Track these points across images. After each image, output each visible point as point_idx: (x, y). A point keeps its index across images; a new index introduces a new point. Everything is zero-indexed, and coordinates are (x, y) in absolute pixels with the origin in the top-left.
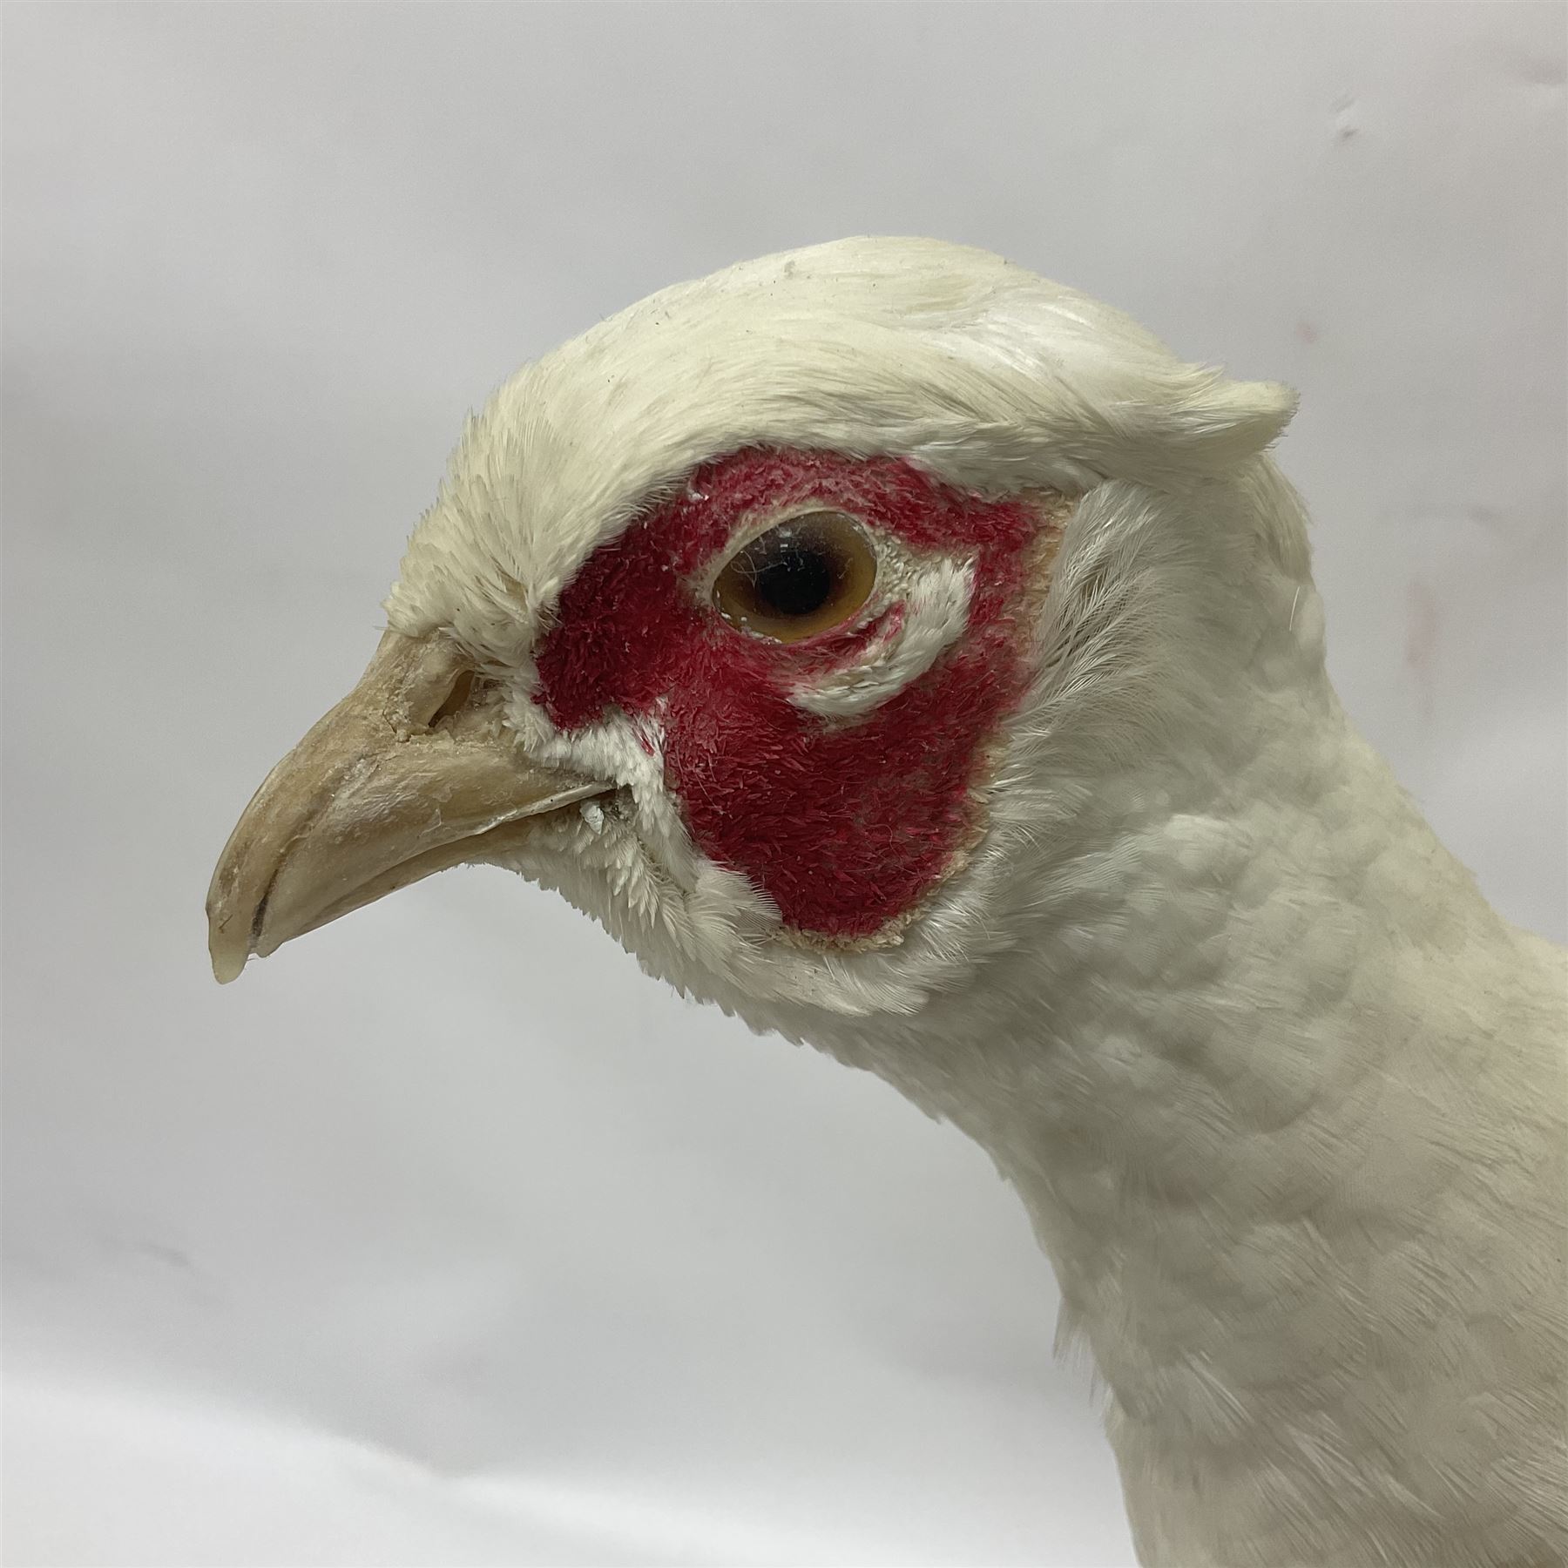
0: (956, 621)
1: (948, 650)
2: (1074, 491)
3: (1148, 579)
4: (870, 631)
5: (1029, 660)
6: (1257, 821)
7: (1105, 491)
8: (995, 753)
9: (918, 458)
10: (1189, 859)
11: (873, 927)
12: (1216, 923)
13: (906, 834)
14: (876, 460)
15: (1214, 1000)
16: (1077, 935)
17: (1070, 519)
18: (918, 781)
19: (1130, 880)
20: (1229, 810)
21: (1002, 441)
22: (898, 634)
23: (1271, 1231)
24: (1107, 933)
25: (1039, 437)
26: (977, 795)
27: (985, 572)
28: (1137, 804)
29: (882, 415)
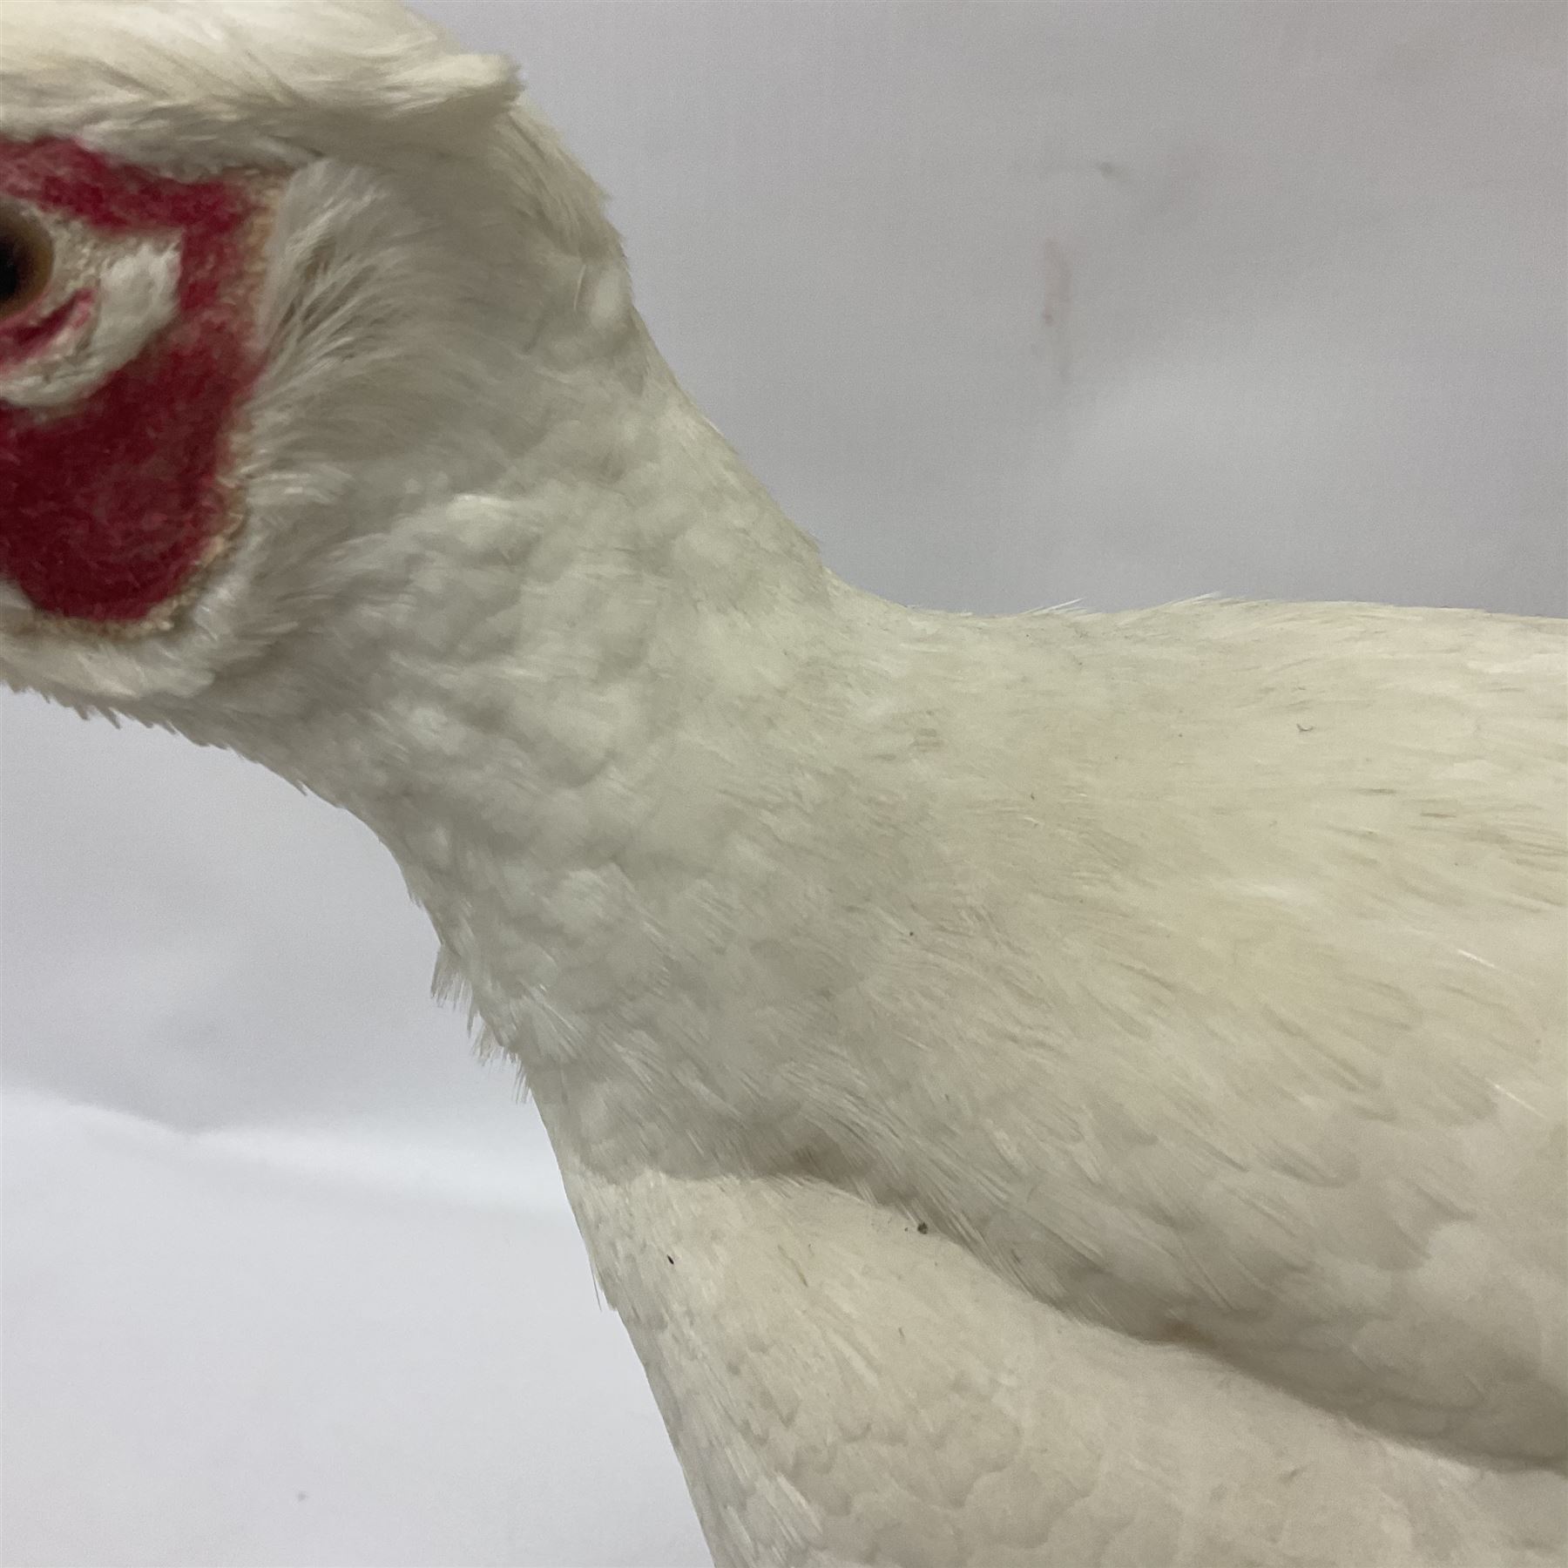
0: (161, 307)
1: (160, 336)
2: (280, 171)
3: (390, 259)
4: (56, 321)
5: (256, 344)
6: (549, 500)
7: (318, 171)
8: (237, 440)
9: (93, 137)
10: (473, 539)
11: (140, 614)
12: (508, 598)
13: (154, 521)
14: (44, 141)
15: (513, 671)
16: (370, 615)
17: (282, 199)
18: (155, 468)
19: (413, 561)
20: (519, 489)
21: (186, 118)
22: (90, 323)
23: (584, 876)
24: (398, 612)
25: (229, 116)
26: (227, 482)
27: (191, 254)
28: (412, 486)
29: (41, 94)
